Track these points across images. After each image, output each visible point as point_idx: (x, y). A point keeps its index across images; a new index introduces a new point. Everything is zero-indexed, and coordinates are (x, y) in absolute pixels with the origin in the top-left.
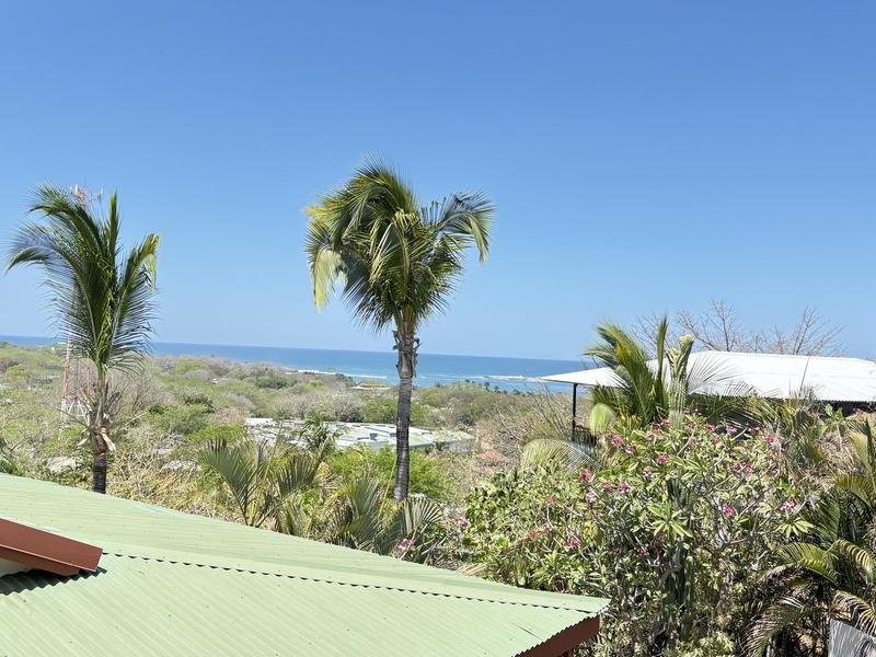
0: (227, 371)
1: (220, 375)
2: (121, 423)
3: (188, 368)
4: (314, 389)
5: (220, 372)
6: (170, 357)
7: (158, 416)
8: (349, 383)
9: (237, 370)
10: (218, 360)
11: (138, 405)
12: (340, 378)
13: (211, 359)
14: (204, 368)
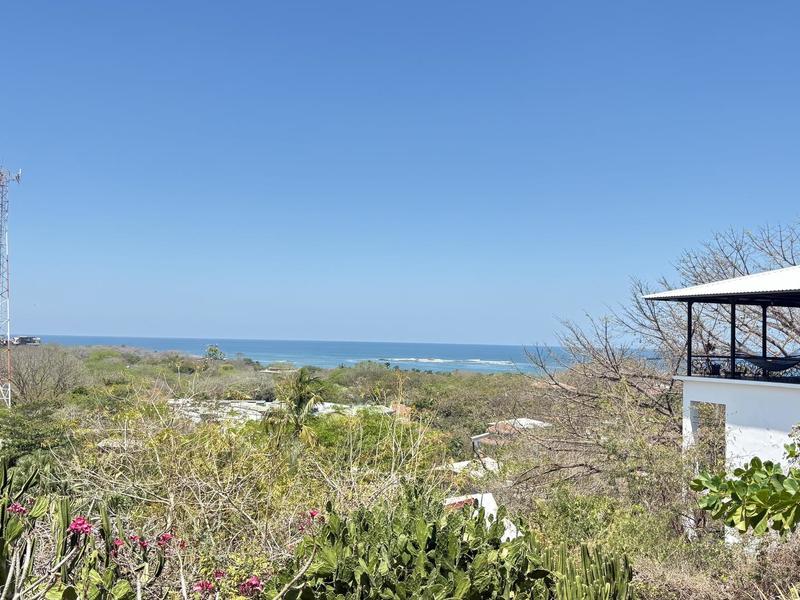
0: (138, 359)
1: (133, 363)
2: (45, 404)
3: (101, 357)
4: (226, 372)
5: (132, 360)
6: (83, 348)
7: (83, 397)
8: (257, 367)
9: (148, 358)
10: (130, 350)
11: (61, 387)
12: (249, 362)
13: (123, 349)
14: (117, 356)
